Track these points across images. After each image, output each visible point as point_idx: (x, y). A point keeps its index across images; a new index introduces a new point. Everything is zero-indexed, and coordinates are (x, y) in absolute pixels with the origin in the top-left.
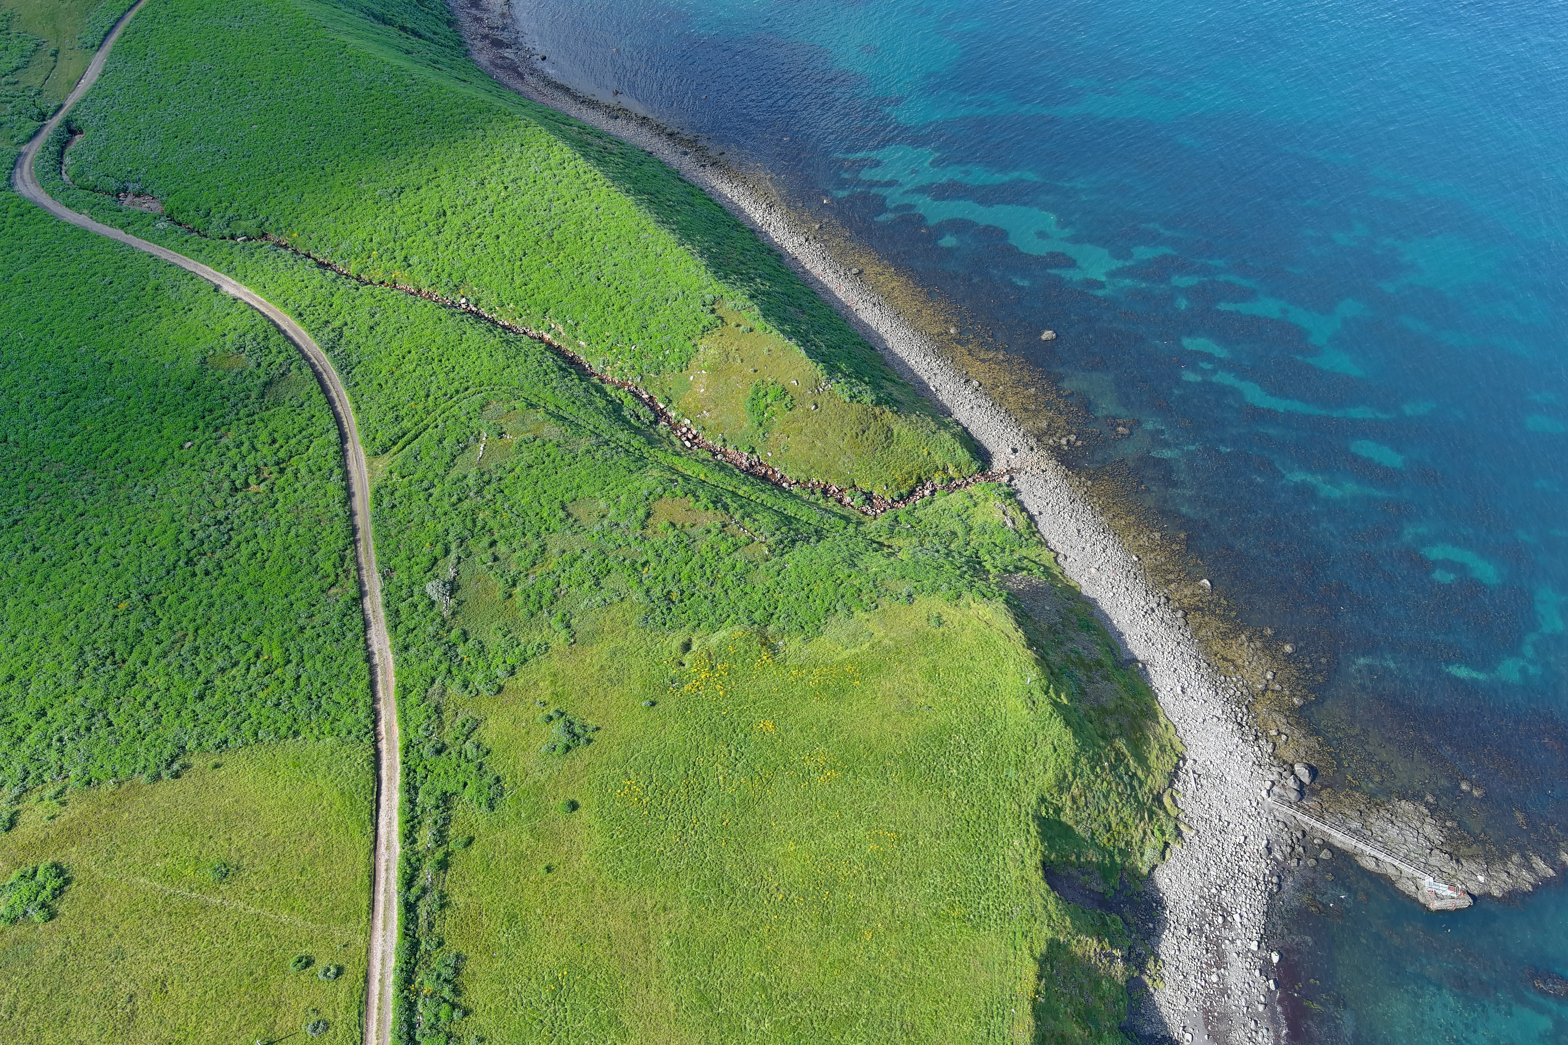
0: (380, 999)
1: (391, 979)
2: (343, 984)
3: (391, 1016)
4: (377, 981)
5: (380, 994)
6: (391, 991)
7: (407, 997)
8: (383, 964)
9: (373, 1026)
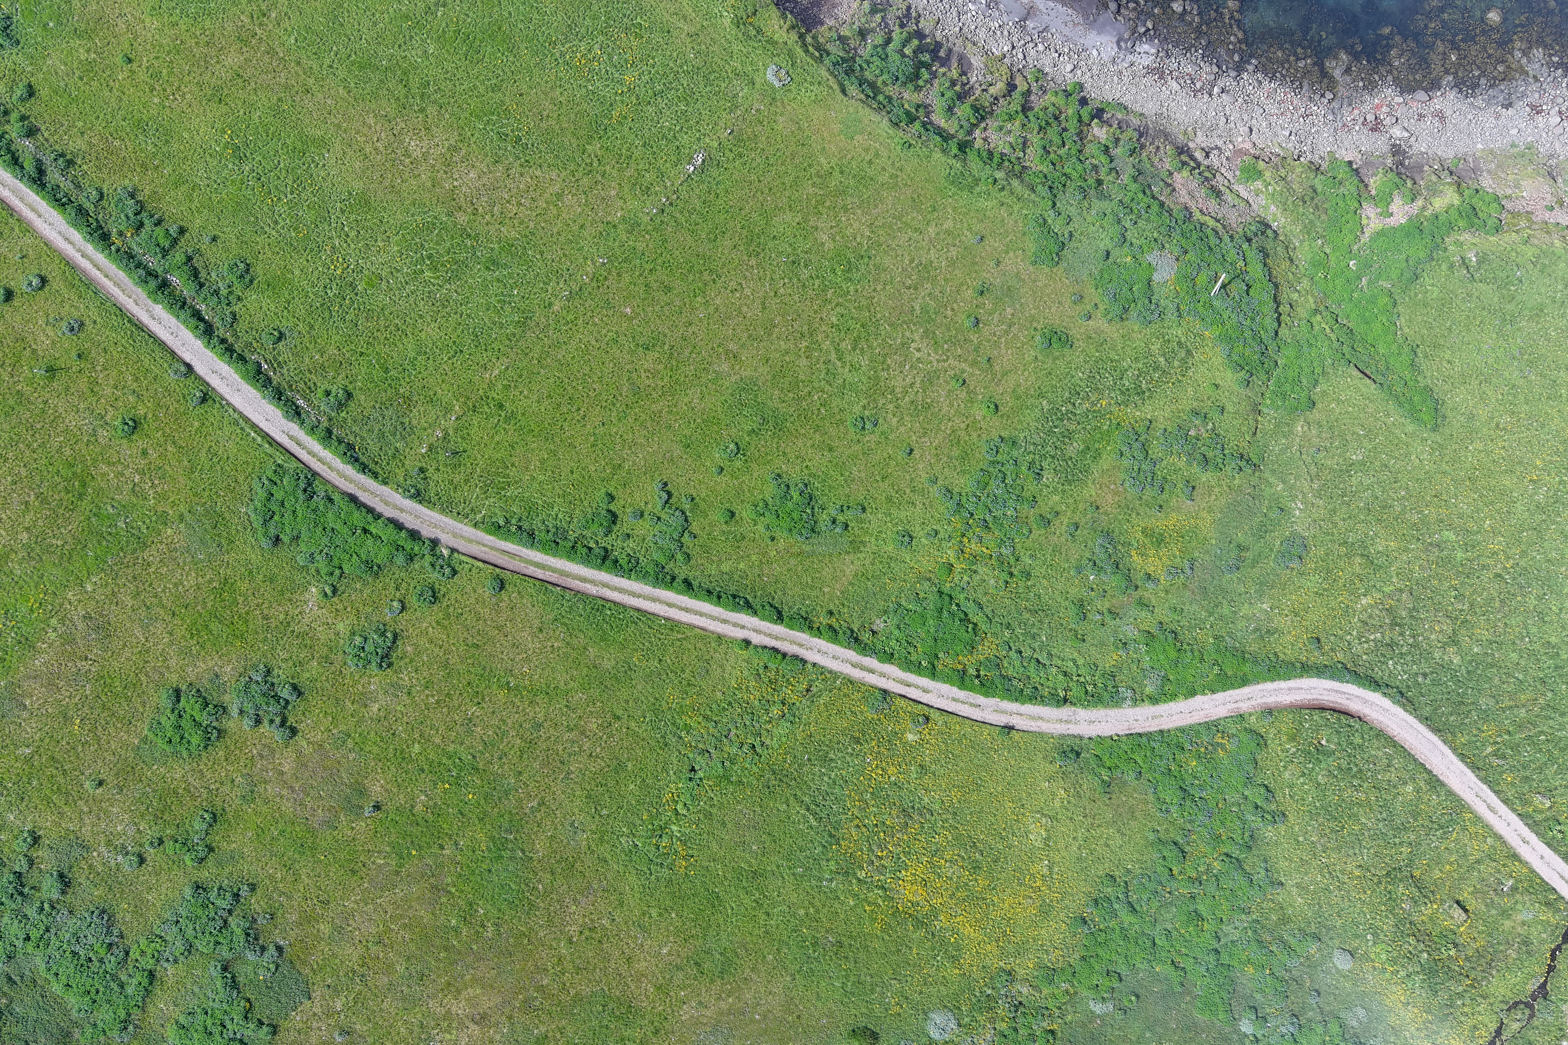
0: (99, 269)
1: (90, 248)
2: (56, 284)
3: (121, 274)
4: (80, 258)
5: (95, 266)
6: (100, 258)
7: (118, 250)
8: (71, 243)
9: (116, 291)
